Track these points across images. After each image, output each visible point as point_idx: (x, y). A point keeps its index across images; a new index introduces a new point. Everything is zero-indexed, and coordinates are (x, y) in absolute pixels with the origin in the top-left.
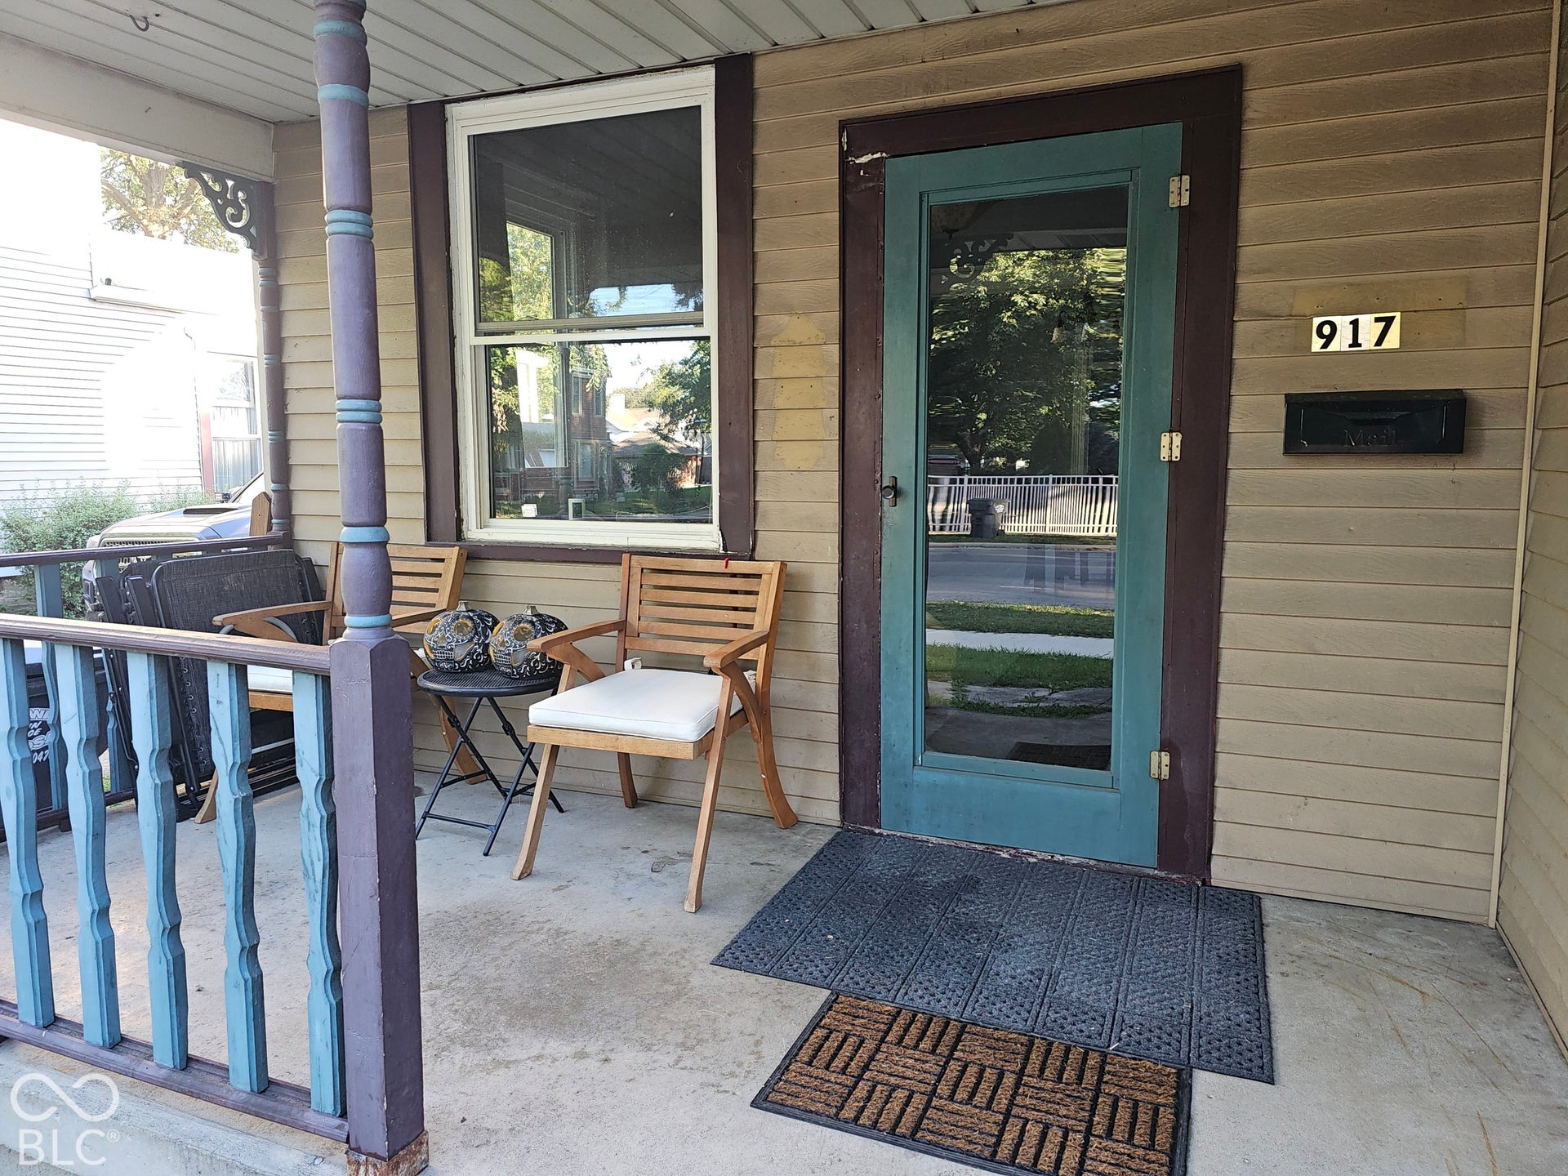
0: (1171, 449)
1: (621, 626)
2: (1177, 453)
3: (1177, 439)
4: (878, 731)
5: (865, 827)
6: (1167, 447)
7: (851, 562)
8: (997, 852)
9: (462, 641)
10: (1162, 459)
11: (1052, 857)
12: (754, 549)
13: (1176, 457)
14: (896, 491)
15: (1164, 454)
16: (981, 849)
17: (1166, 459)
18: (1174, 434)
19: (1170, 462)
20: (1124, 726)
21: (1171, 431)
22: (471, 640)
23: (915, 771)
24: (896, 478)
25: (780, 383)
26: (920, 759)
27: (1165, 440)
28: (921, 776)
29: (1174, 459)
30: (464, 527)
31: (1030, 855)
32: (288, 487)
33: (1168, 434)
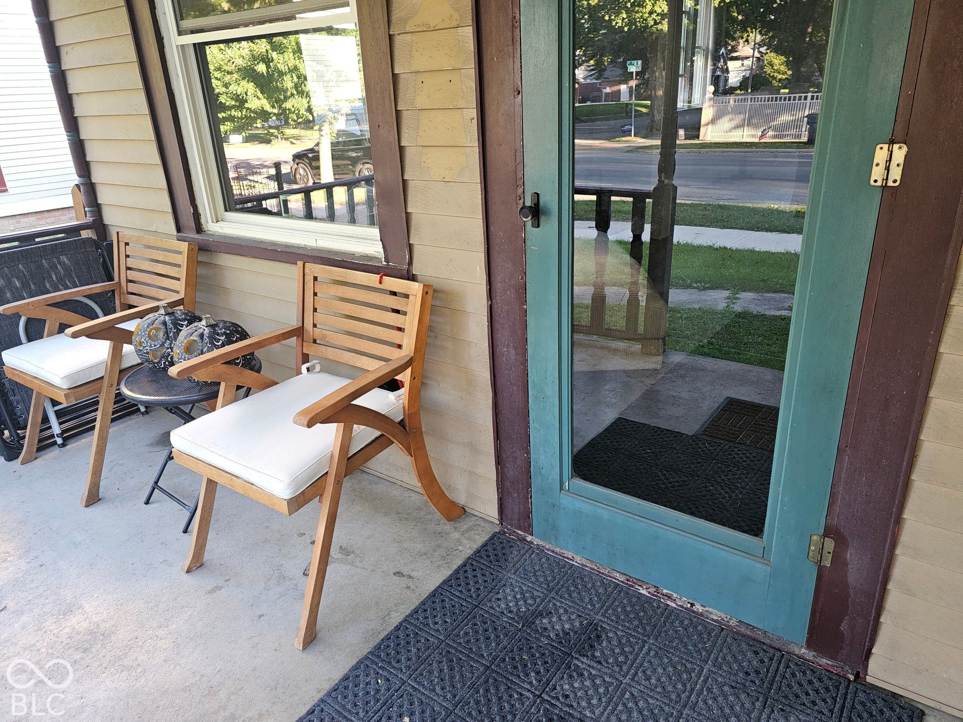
0: (888, 169)
1: (299, 332)
2: (896, 174)
3: (900, 153)
4: (528, 452)
5: (519, 532)
6: (882, 166)
7: (498, 286)
8: (637, 587)
9: (155, 346)
10: (872, 183)
11: (692, 605)
12: (410, 263)
13: (895, 181)
14: (536, 212)
15: (877, 174)
16: (621, 579)
17: (879, 183)
18: (896, 146)
19: (885, 187)
20: (781, 501)
21: (892, 142)
22: (162, 345)
23: (562, 496)
24: (538, 194)
25: (420, 78)
26: (567, 484)
27: (881, 155)
28: (566, 500)
29: (890, 184)
30: (203, 221)
31: (669, 597)
32: (91, 180)
33: (886, 146)
